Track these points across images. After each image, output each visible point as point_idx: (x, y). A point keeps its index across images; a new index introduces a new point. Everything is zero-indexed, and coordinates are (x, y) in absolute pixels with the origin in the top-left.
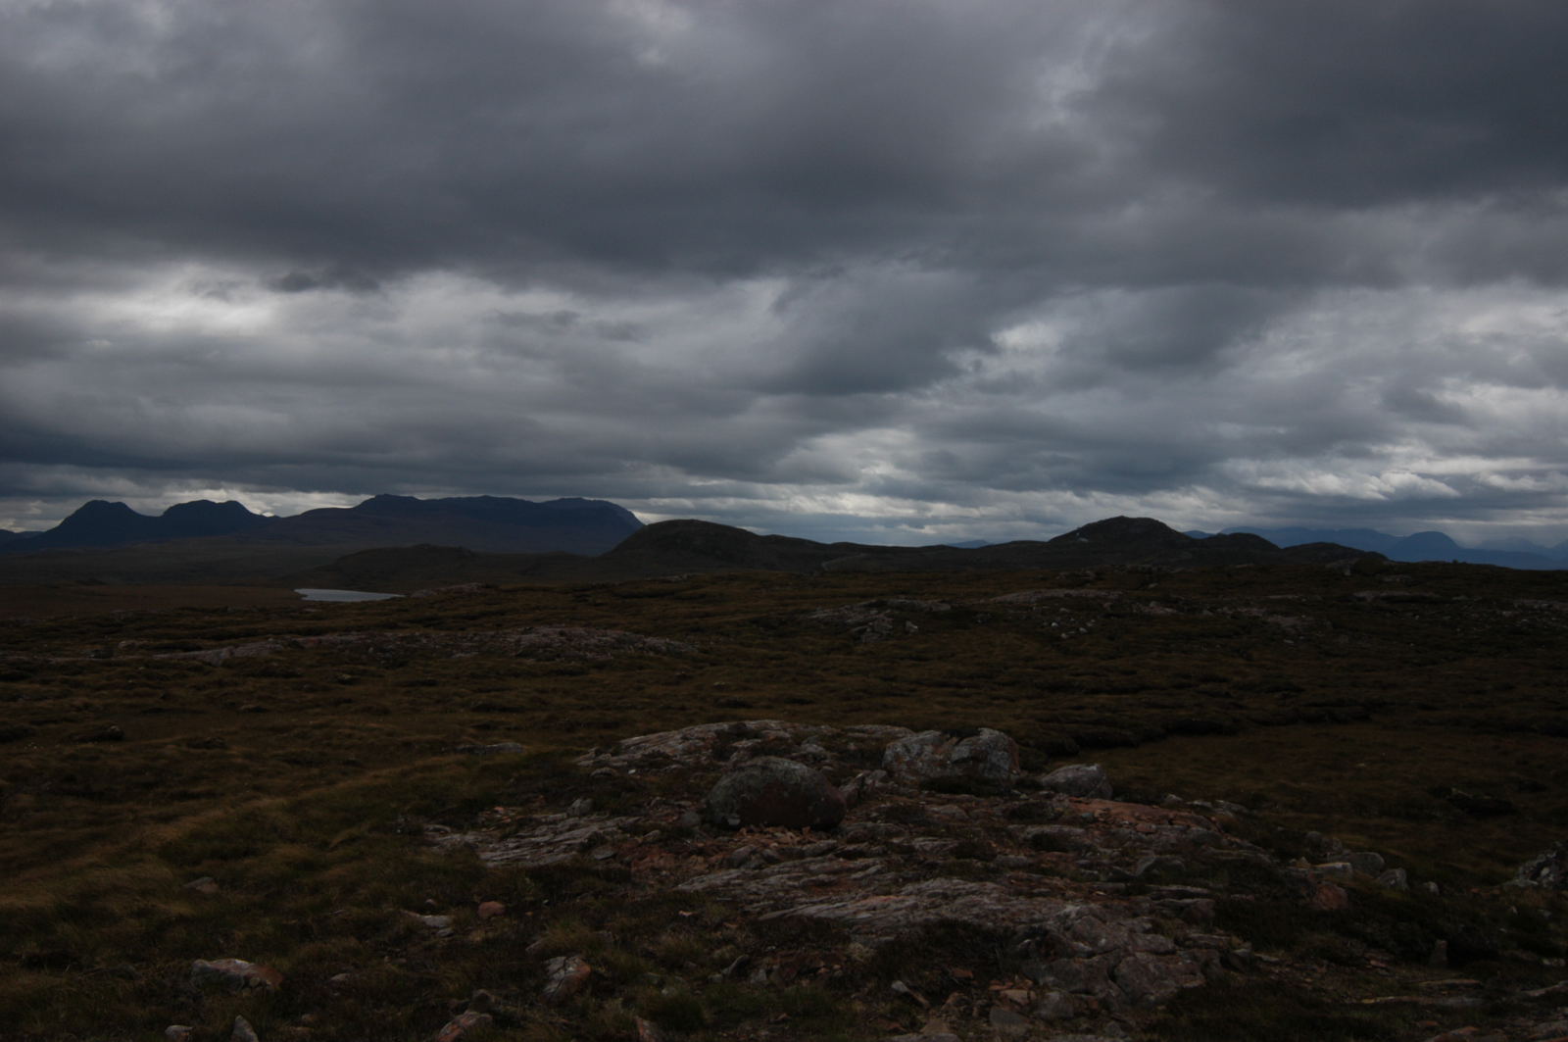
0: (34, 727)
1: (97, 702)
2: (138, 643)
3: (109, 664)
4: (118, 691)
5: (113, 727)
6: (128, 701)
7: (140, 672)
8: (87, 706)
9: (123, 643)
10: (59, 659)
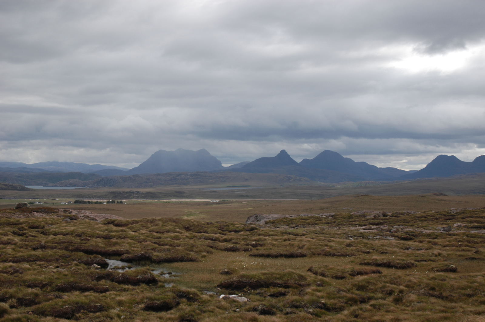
0: (416, 263)
1: (444, 253)
2: (463, 225)
3: (450, 235)
4: (454, 248)
5: (452, 265)
6: (458, 253)
7: (464, 239)
8: (440, 254)
9: (456, 225)
10: (427, 231)
